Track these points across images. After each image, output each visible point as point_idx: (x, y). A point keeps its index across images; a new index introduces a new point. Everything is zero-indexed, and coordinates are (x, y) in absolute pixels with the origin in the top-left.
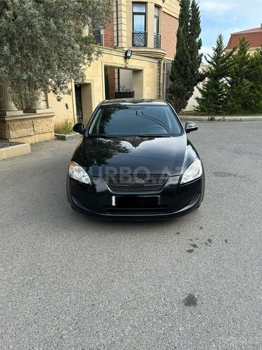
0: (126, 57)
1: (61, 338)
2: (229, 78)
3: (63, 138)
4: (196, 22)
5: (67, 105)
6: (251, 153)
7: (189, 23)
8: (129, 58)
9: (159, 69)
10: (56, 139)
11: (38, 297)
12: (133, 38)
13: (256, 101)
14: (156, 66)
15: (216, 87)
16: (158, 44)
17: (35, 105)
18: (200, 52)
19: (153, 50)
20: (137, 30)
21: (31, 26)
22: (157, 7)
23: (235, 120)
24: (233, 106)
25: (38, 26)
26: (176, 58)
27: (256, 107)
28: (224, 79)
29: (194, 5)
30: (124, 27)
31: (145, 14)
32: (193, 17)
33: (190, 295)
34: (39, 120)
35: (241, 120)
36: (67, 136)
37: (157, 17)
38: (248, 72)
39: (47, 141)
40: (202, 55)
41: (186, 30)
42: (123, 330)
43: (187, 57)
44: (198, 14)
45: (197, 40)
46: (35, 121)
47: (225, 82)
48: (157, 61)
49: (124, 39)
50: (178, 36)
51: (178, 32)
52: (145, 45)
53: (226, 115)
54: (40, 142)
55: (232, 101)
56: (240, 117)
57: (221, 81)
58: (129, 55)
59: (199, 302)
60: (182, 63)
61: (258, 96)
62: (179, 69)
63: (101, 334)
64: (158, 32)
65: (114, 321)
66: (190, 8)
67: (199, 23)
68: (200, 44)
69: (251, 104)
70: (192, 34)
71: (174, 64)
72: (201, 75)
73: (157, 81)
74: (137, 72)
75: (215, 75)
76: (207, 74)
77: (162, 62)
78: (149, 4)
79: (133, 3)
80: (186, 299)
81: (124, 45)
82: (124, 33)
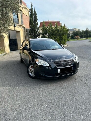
0: (14, 26)
2: (48, 35)
4: (36, 17)
7: (34, 17)
8: (16, 27)
9: (25, 31)
12: (13, 20)
16: (22, 23)
19: (21, 25)
20: (15, 17)
26: (31, 27)
32: (35, 15)
41: (33, 19)
43: (34, 28)
45: (37, 22)
48: (24, 28)
52: (18, 23)
60: (33, 30)
64: (22, 19)
66: (34, 12)
67: (37, 17)
68: (38, 24)
70: (35, 20)
73: (25, 35)
74: (18, 32)
76: (41, 33)
77: (26, 29)
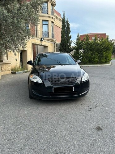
0: (41, 40)
1: (44, 149)
2: (83, 50)
3: (15, 73)
4: (68, 28)
5: (16, 59)
6: (98, 77)
7: (66, 29)
8: (42, 41)
9: (55, 46)
10: (11, 74)
11: (26, 134)
12: (43, 34)
13: (94, 59)
14: (53, 45)
15: (78, 53)
16: (53, 37)
17: (2, 58)
18: (71, 40)
19: (51, 39)
20: (44, 30)
21: (6, 21)
22: (53, 22)
23: (86, 67)
24: (85, 61)
25: (9, 21)
26: (61, 42)
27: (94, 61)
28: (81, 50)
29: (67, 22)
30: (39, 29)
31: (48, 25)
32: (67, 26)
33: (97, 126)
34: (4, 65)
35: (89, 67)
36: (17, 72)
37: (53, 26)
38: (90, 48)
39: (7, 75)
40: (72, 41)
41: (64, 31)
42: (74, 143)
43: (66, 42)
44: (69, 25)
45: (69, 35)
46: (2, 65)
47: (81, 52)
48: (53, 43)
49: (39, 34)
50: (62, 33)
51: (62, 32)
52: (48, 37)
53: (83, 65)
54: (4, 75)
55: (85, 59)
56: (88, 65)
57: (80, 51)
58: (42, 40)
59: (103, 129)
60: (64, 44)
61: (94, 57)
62: (63, 46)
63: (64, 146)
64: (53, 32)
65: (68, 140)
67: (70, 29)
68: (71, 37)
69: (92, 60)
70: (67, 33)
71: (61, 44)
72: (72, 49)
74: (46, 47)
75: (77, 49)
76: (74, 48)
77: (56, 44)
78: (49, 21)
79: (43, 20)
80: (96, 128)
81: (39, 36)
82: (39, 32)
